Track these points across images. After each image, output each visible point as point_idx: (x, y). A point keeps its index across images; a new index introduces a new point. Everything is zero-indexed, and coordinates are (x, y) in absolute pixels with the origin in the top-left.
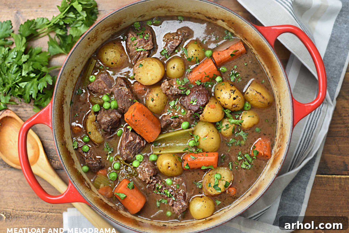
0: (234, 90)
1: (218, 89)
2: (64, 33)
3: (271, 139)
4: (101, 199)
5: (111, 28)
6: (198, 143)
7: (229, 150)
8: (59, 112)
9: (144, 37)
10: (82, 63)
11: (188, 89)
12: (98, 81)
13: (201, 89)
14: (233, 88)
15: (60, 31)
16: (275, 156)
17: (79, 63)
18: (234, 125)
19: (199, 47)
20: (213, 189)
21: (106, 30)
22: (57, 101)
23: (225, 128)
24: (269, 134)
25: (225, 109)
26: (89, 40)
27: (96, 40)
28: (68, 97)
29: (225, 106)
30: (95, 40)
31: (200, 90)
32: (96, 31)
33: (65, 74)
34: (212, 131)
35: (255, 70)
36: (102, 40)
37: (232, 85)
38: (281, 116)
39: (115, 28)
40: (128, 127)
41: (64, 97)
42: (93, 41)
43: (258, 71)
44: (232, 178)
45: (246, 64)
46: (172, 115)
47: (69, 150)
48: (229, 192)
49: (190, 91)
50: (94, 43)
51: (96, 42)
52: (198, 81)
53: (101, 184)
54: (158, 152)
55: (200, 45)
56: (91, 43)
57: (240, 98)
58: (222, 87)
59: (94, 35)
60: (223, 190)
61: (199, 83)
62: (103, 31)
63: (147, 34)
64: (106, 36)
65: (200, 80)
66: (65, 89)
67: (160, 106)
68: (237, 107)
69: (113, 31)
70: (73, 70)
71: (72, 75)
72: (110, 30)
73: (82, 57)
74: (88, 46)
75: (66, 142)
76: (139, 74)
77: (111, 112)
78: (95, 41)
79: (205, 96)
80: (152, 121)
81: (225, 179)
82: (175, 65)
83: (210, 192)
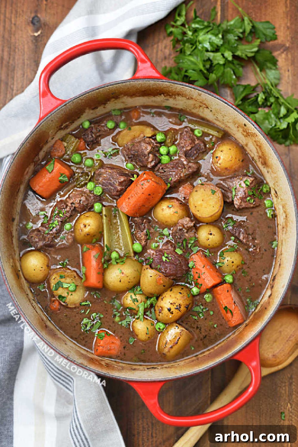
0: (181, 309)
1: (182, 289)
2: (260, 103)
3: (119, 356)
4: (47, 142)
5: (260, 154)
6: (115, 263)
7: (106, 302)
8: (153, 89)
9: (250, 196)
10: (217, 119)
11: (183, 252)
12: (194, 140)
13: (184, 267)
14: (183, 308)
15: (262, 98)
16: (95, 359)
17: (216, 116)
18: (137, 309)
19: (238, 267)
20: (56, 281)
21: (258, 148)
22: (166, 85)
23: (134, 297)
24: (125, 354)
25: (157, 298)
26: (243, 126)
27: (246, 136)
28: (174, 102)
29: (161, 297)
30: (245, 134)
31: (181, 266)
32: (255, 133)
33: (200, 95)
34: (130, 281)
35: (207, 337)
36: (247, 145)
37: (187, 308)
38: (146, 369)
39: (260, 160)
40: (135, 176)
41: (174, 96)
42: (244, 131)
43: (206, 341)
44: (71, 305)
45: (215, 326)
46: (150, 232)
47: (108, 102)
48: (54, 301)
49: (181, 255)
50: (242, 133)
51: (243, 137)
52: (194, 265)
53: (67, 143)
54: (104, 213)
55: (240, 269)
56: (241, 130)
57: (170, 317)
58: (185, 294)
59: (250, 131)
60: (55, 293)
61: (190, 265)
62: (255, 144)
63: (254, 201)
64: (251, 149)
65: (194, 267)
66: (183, 96)
67: (161, 216)
68: (160, 312)
69: (257, 158)
70: (207, 108)
71: (200, 106)
72: (258, 153)
73: (224, 119)
74: (237, 125)
75: (118, 100)
76: (202, 190)
77: (155, 156)
78: (243, 135)
79: (174, 272)
80: (143, 206)
81: (69, 296)
82: (214, 235)
83: (53, 277)
